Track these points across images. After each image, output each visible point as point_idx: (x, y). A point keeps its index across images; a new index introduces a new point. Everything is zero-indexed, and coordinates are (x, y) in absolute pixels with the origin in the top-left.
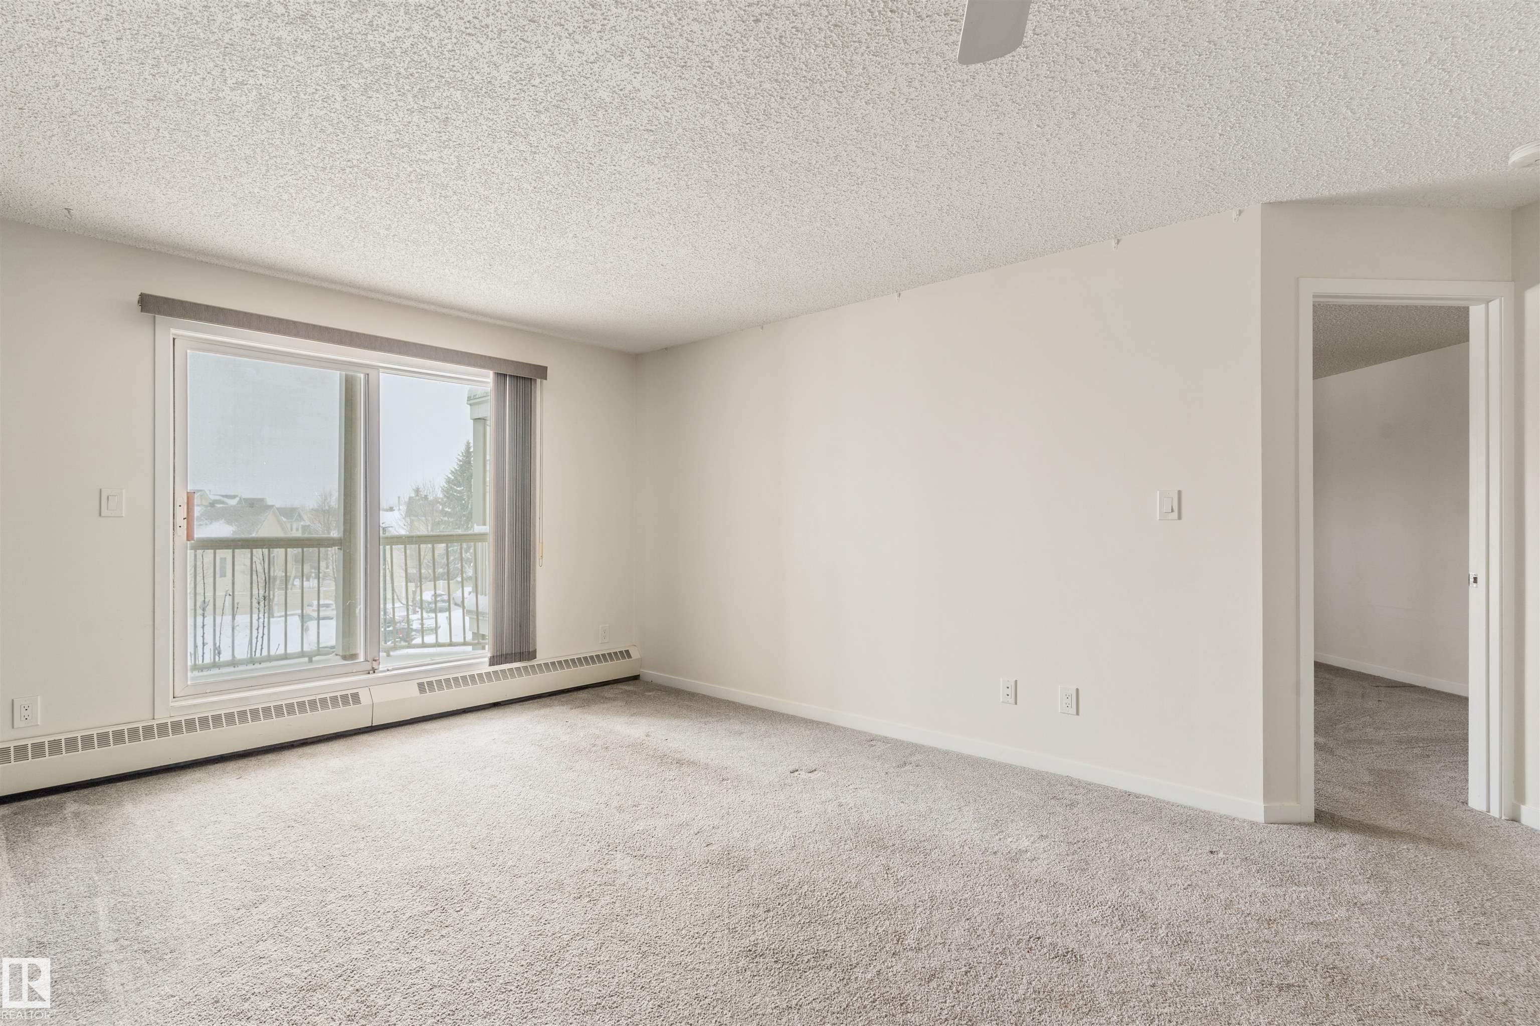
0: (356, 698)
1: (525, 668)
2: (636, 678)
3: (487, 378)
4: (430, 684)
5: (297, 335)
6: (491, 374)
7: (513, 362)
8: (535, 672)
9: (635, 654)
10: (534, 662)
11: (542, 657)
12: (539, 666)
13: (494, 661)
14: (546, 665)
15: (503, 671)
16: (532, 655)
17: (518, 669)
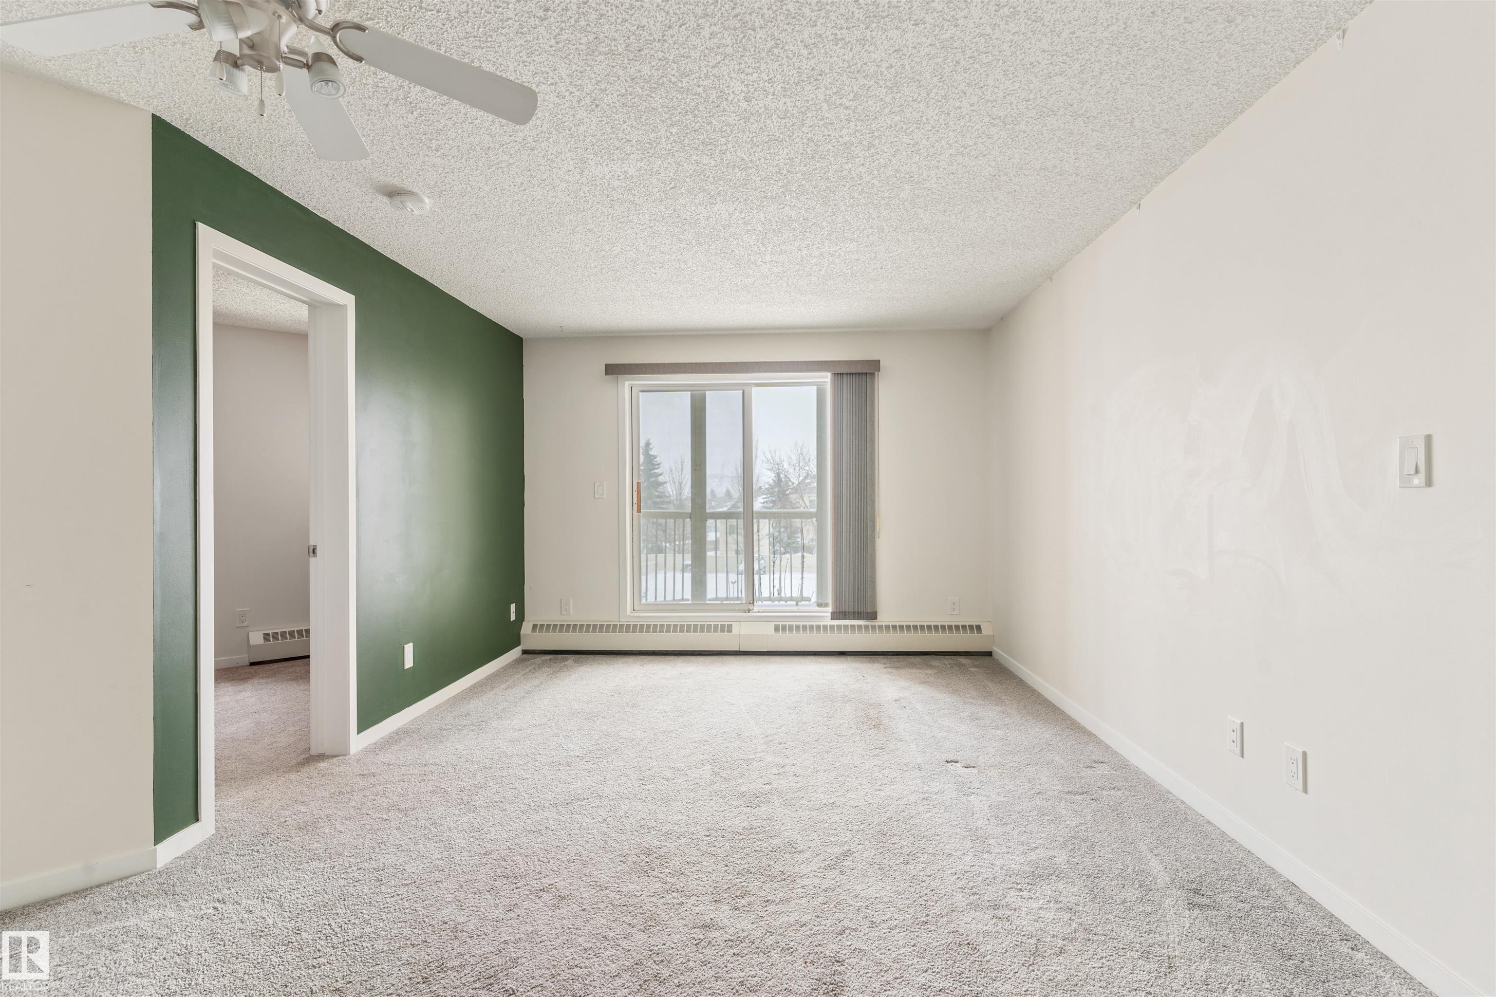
0: (730, 627)
1: (867, 627)
2: (989, 654)
3: (826, 378)
4: (784, 626)
5: (685, 372)
6: (829, 375)
7: (846, 361)
8: (874, 631)
9: (986, 630)
10: (876, 623)
11: (884, 618)
12: (880, 627)
13: (835, 616)
14: (887, 627)
15: (846, 626)
16: (873, 616)
17: (860, 626)
